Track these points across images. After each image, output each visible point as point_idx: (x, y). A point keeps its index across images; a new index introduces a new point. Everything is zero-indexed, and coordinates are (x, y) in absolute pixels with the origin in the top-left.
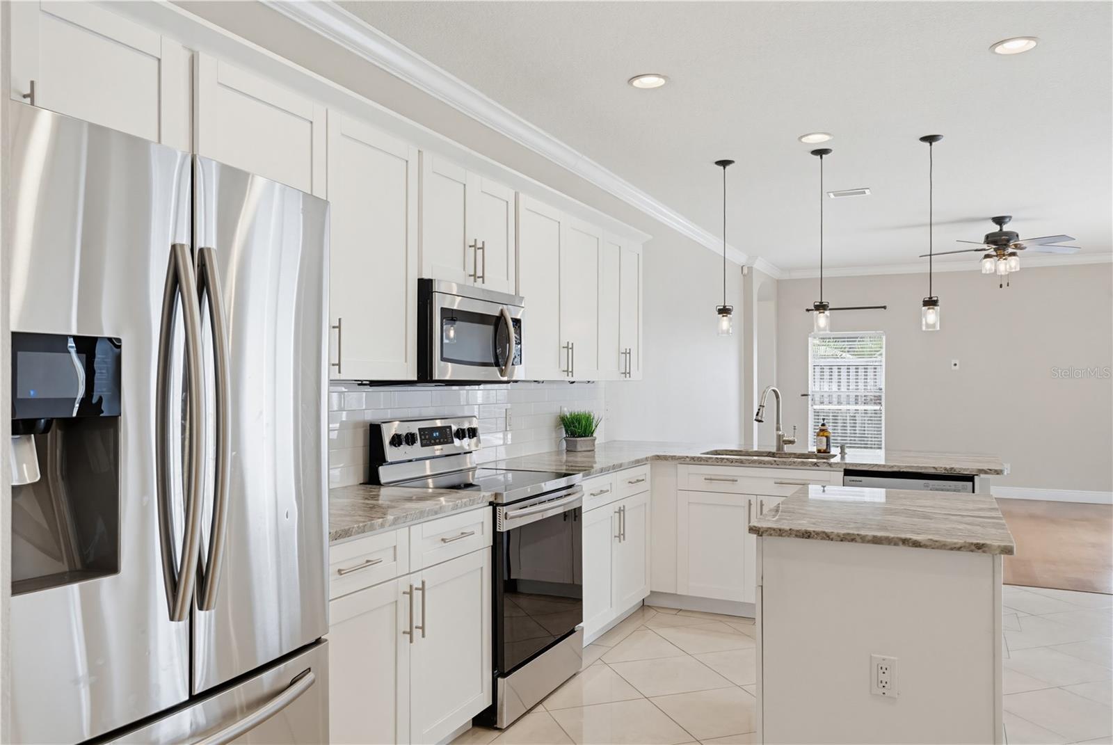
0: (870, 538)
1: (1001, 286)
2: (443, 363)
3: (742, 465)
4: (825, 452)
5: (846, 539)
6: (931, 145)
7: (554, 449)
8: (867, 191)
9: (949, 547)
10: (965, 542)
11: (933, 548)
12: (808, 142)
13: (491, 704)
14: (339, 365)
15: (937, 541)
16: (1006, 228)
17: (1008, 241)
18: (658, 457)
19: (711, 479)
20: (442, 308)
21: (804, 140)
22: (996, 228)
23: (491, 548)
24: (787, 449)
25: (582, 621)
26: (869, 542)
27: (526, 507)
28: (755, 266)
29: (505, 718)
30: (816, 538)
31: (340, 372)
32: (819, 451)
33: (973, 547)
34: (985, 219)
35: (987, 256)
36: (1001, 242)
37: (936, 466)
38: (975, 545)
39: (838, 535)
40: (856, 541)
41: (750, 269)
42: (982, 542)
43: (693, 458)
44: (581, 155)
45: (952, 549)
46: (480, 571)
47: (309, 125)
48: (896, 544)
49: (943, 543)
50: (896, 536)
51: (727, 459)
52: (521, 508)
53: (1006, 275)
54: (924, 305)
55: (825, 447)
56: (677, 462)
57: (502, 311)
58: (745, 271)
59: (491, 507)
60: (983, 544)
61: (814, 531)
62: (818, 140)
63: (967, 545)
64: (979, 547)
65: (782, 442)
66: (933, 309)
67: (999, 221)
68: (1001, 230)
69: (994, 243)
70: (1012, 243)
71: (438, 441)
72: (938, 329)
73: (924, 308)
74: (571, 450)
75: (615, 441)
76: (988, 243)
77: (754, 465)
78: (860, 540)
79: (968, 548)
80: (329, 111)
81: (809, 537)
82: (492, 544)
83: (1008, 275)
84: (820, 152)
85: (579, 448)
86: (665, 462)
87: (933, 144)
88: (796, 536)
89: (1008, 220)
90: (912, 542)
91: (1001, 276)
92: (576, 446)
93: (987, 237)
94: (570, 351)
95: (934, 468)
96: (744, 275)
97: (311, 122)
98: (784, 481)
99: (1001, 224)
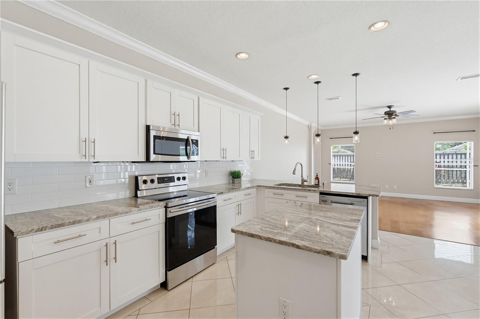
0: (278, 241)
1: (390, 129)
2: (155, 155)
3: (285, 189)
4: (317, 185)
5: (268, 240)
6: (356, 77)
7: (227, 182)
8: (340, 97)
9: (314, 251)
10: (321, 249)
11: (306, 250)
12: (311, 78)
13: (165, 280)
14: (94, 156)
15: (308, 247)
16: (392, 109)
17: (393, 113)
18: (259, 186)
19: (275, 194)
20: (154, 136)
21: (310, 78)
22: (388, 110)
23: (164, 223)
24: (305, 183)
25: (216, 245)
26: (277, 243)
27: (183, 207)
28: (312, 125)
29: (170, 286)
30: (256, 238)
31: (94, 159)
32: (315, 185)
33: (325, 253)
34: (385, 107)
35: (385, 119)
36: (390, 114)
38: (326, 252)
39: (264, 238)
40: (272, 242)
41: (311, 126)
42: (330, 250)
43: (269, 187)
44: (238, 88)
45: (315, 252)
46: (158, 232)
47: (78, 66)
48: (289, 246)
49: (310, 249)
50: (290, 241)
51: (280, 187)
52: (179, 208)
53: (391, 125)
54: (354, 134)
55: (317, 183)
56: (265, 188)
57: (188, 137)
58: (309, 127)
59: (165, 208)
60: (331, 252)
61: (255, 235)
62: (315, 77)
63: (322, 251)
64: (329, 253)
65: (303, 181)
66: (357, 135)
67: (389, 107)
68: (390, 110)
69: (388, 114)
70: (394, 114)
71: (167, 182)
72: (359, 142)
73: (354, 135)
74: (233, 183)
75: (255, 179)
76: (386, 114)
77: (289, 190)
78: (273, 241)
79: (323, 253)
80: (90, 61)
81: (253, 237)
82: (165, 222)
83: (393, 125)
84: (317, 83)
85: (235, 182)
86: (261, 188)
87: (357, 77)
88: (248, 236)
89: (392, 107)
90: (296, 245)
91: (390, 125)
92: (234, 182)
93: (385, 112)
94: (225, 151)
95: (352, 193)
96: (309, 128)
97: (79, 65)
98: (299, 196)
99: (390, 108)
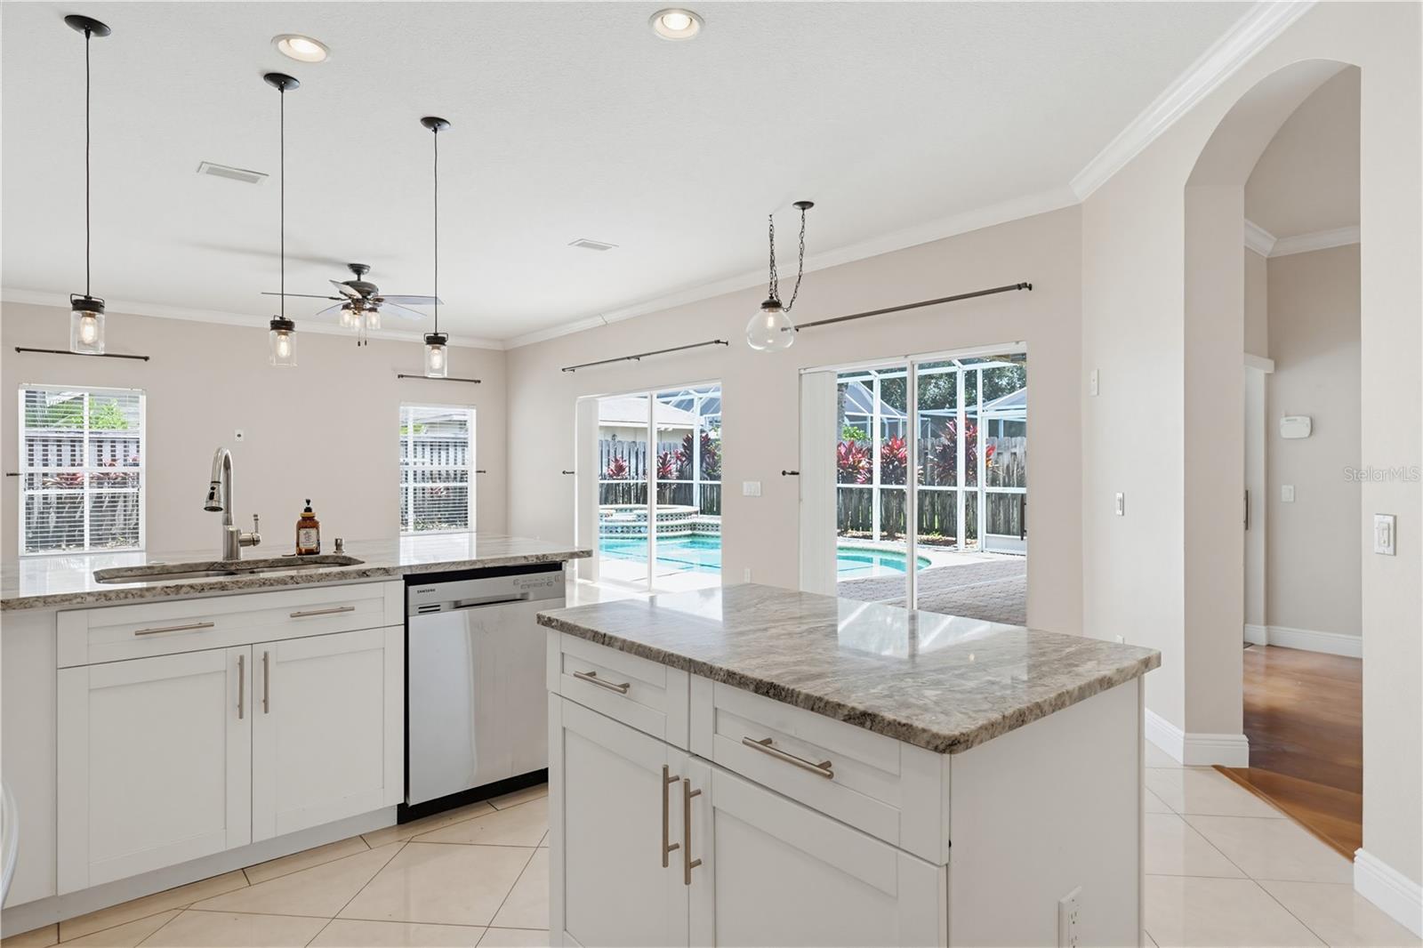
1: (359, 344)
3: (225, 592)
17: (368, 293)
19: (149, 632)
22: (354, 276)
37: (526, 554)
43: (105, 595)
51: (191, 587)
53: (363, 333)
55: (312, 546)
65: (238, 541)
68: (359, 279)
70: (372, 296)
77: (250, 590)
83: (367, 332)
86: (29, 612)
89: (365, 270)
91: (359, 333)
93: (345, 285)
95: (525, 557)
98: (303, 610)
99: (359, 275)
